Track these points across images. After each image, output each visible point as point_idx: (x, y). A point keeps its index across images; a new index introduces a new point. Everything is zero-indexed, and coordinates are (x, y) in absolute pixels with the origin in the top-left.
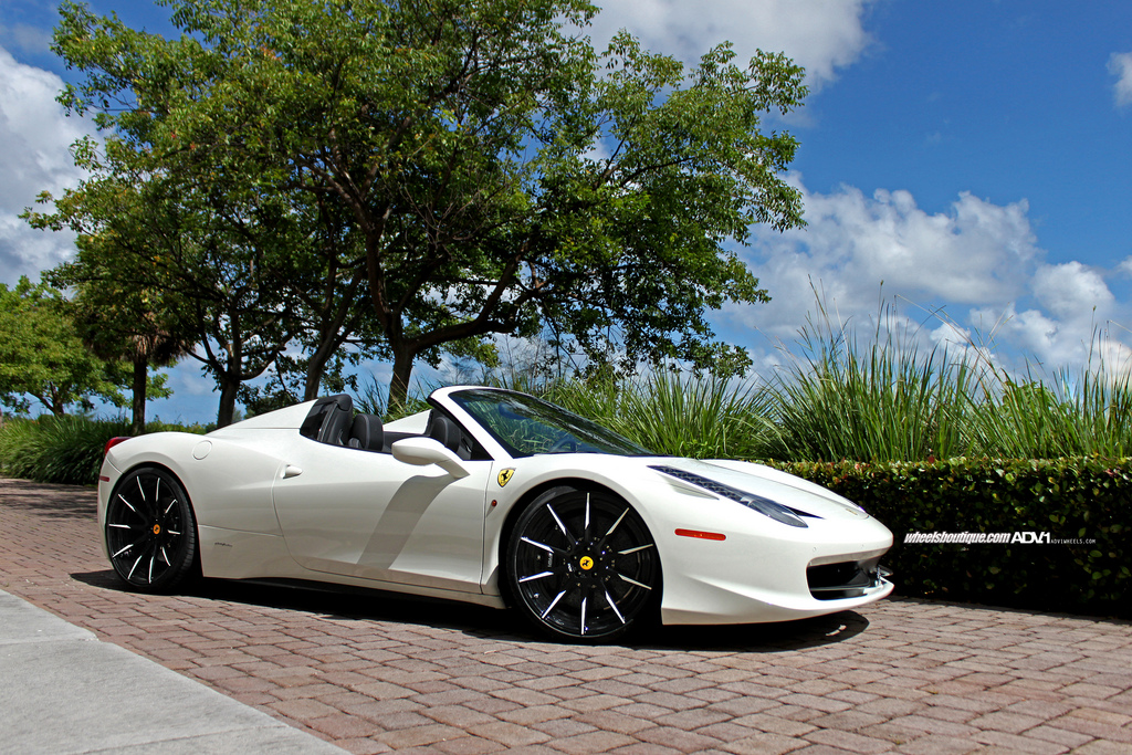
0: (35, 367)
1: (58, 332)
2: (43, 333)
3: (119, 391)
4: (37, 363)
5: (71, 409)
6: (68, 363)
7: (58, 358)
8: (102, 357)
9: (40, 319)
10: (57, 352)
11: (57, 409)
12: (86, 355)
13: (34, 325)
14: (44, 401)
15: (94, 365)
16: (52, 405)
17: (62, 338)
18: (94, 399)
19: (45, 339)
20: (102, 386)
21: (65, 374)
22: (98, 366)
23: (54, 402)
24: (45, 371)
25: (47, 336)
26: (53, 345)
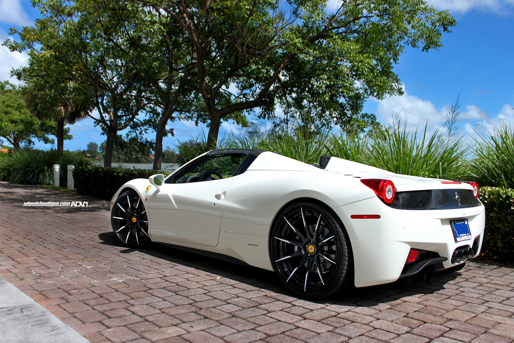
0: (6, 123)
1: (16, 106)
2: (8, 106)
3: (46, 136)
4: (6, 121)
5: (22, 145)
6: (22, 121)
7: (17, 119)
8: (40, 118)
9: (7, 99)
10: (16, 115)
11: (16, 144)
12: (31, 117)
13: (3, 102)
14: (9, 140)
15: (35, 123)
16: (13, 142)
17: (19, 108)
18: (34, 139)
19: (9, 109)
20: (39, 133)
21: (21, 127)
22: (37, 122)
23: (14, 141)
24: (11, 126)
25: (10, 108)
26: (14, 112)
